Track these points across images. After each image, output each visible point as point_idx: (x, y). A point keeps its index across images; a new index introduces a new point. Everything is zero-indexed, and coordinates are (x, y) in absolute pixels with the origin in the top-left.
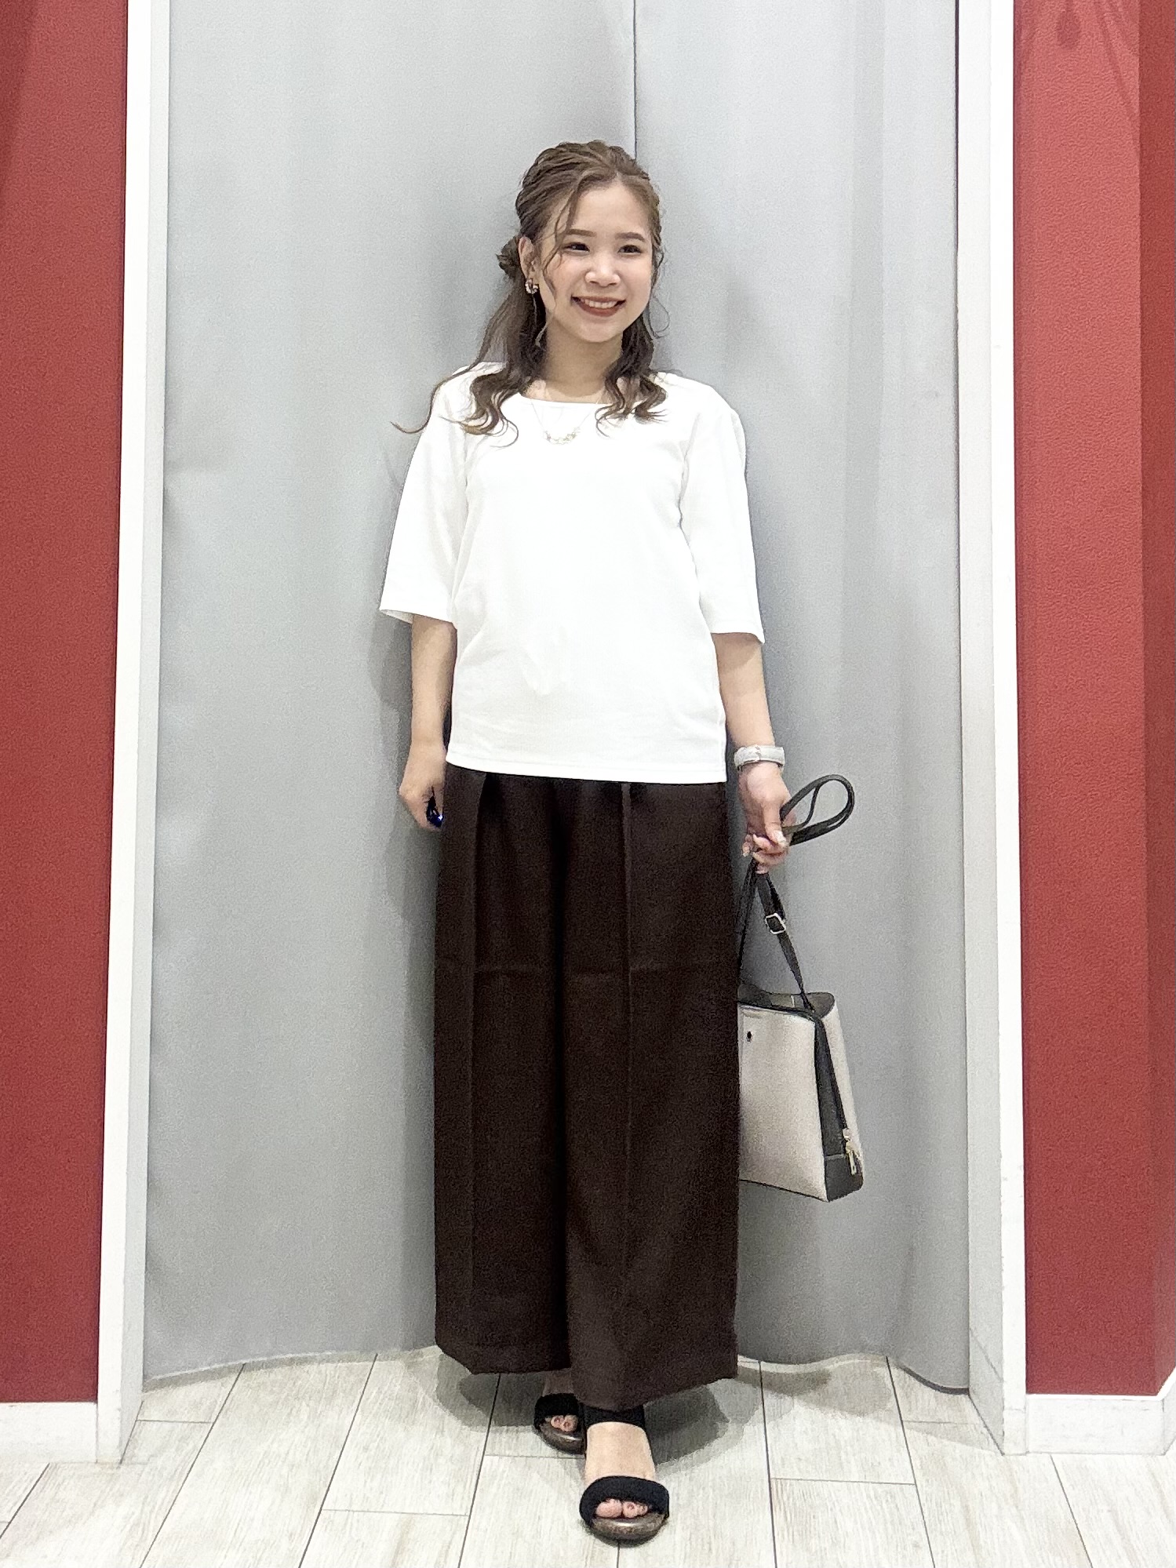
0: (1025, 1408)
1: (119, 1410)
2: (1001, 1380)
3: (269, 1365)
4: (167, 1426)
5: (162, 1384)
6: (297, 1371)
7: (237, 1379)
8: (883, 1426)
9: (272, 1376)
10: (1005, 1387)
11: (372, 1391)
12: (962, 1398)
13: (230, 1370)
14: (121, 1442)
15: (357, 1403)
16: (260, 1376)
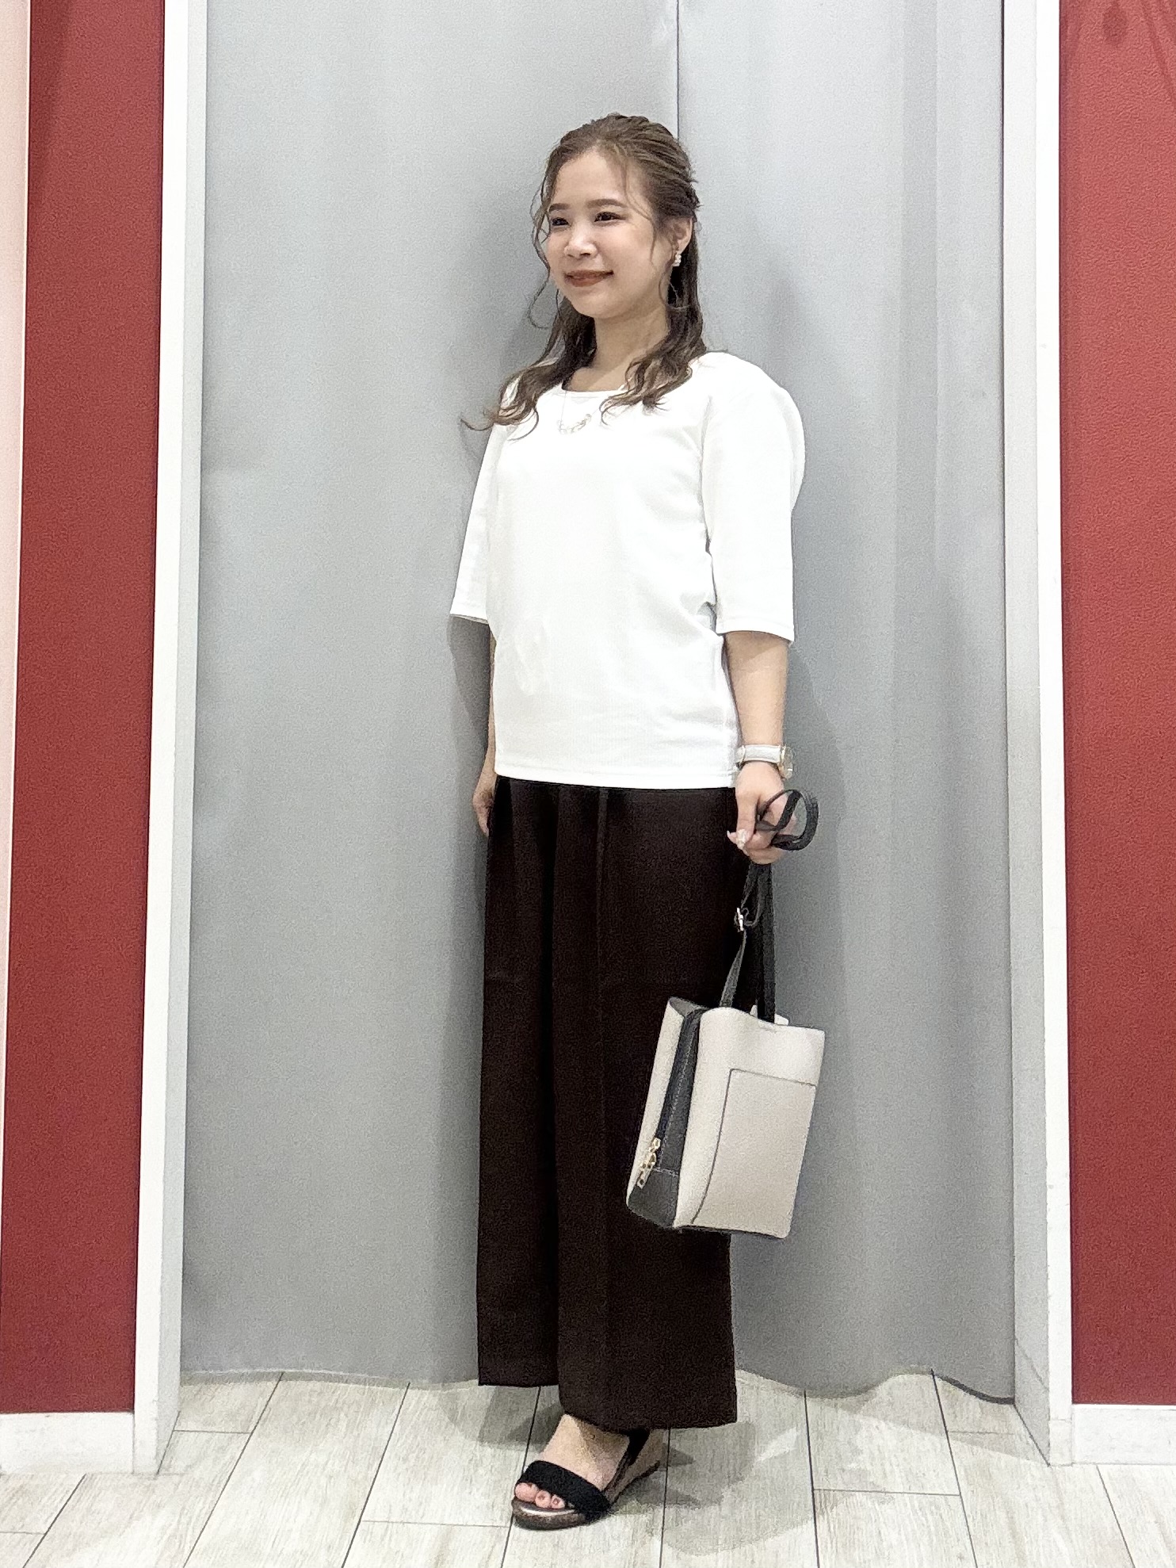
0: (1071, 1419)
1: (156, 1420)
2: (1047, 1389)
4: (205, 1436)
7: (276, 1387)
8: (928, 1436)
9: (309, 1387)
10: (1051, 1396)
12: (1007, 1408)
13: (270, 1376)
14: (157, 1454)
15: (396, 1412)
16: (298, 1386)
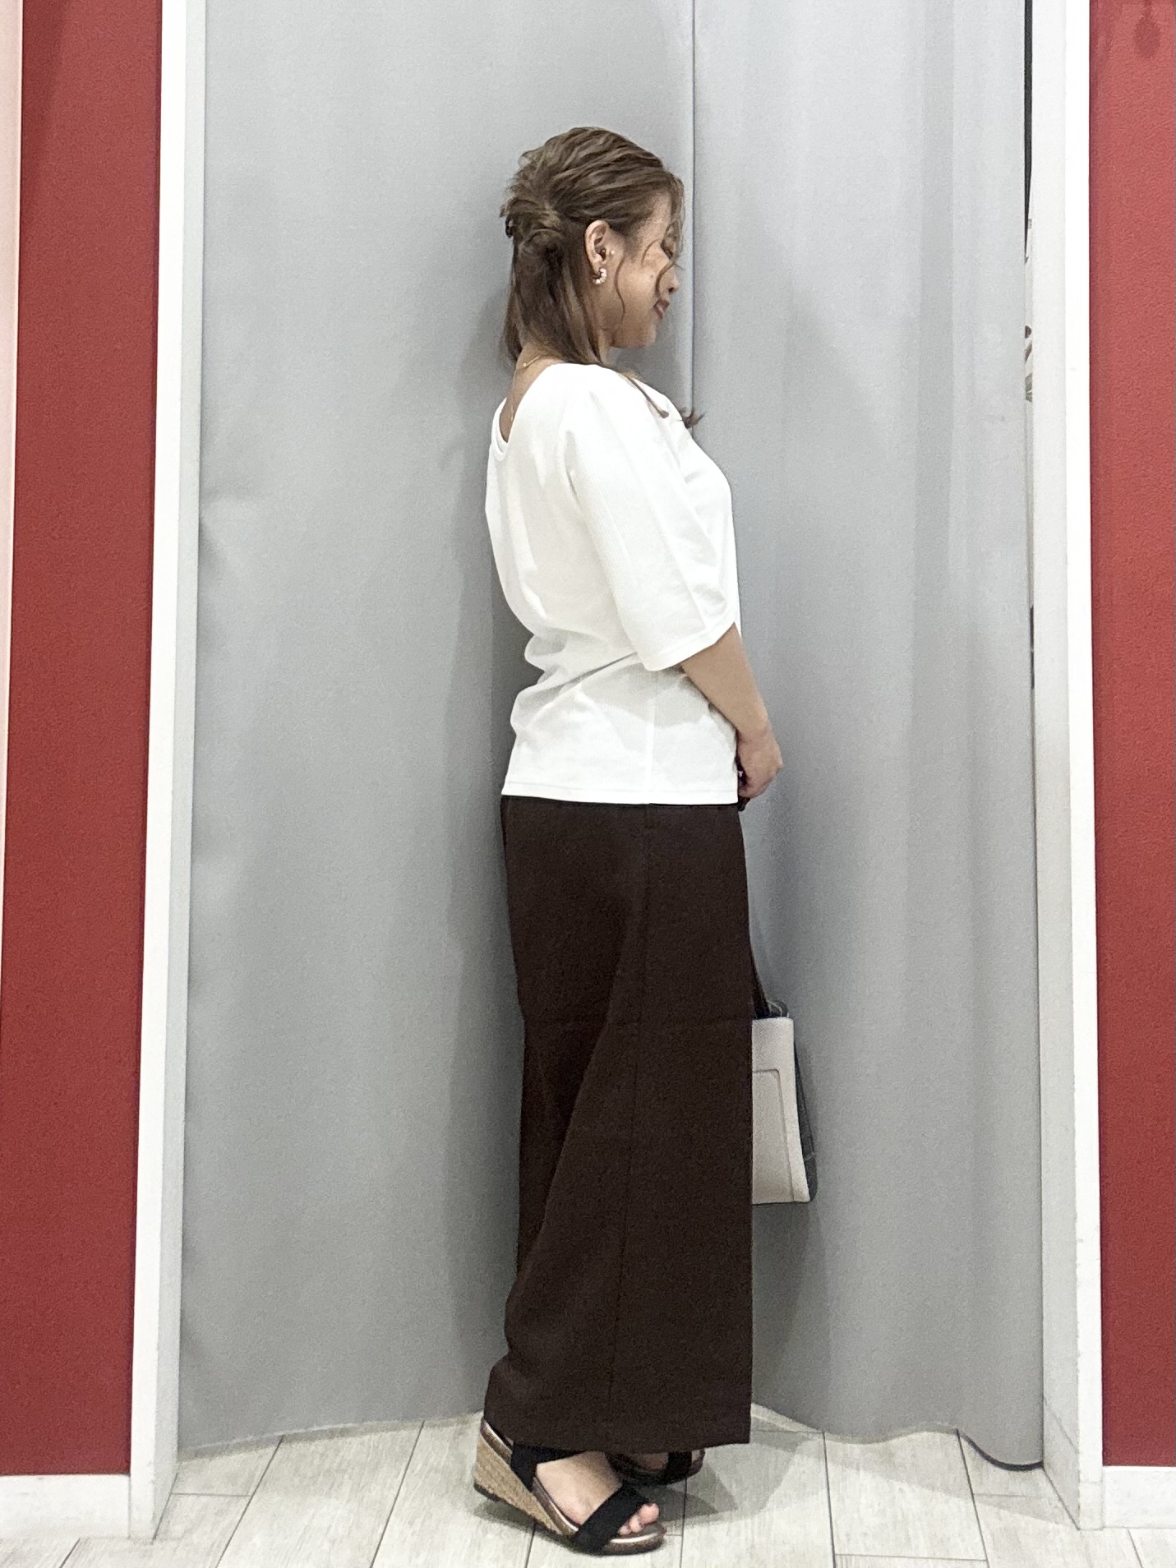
0: (1102, 1481)
1: (153, 1482)
2: (1077, 1452)
3: (311, 1438)
4: (204, 1499)
5: (198, 1454)
6: (340, 1442)
7: (276, 1450)
8: (953, 1500)
9: (313, 1448)
10: (1082, 1458)
11: (418, 1464)
12: (1037, 1475)
13: (268, 1443)
14: (154, 1518)
16: (297, 1448)
